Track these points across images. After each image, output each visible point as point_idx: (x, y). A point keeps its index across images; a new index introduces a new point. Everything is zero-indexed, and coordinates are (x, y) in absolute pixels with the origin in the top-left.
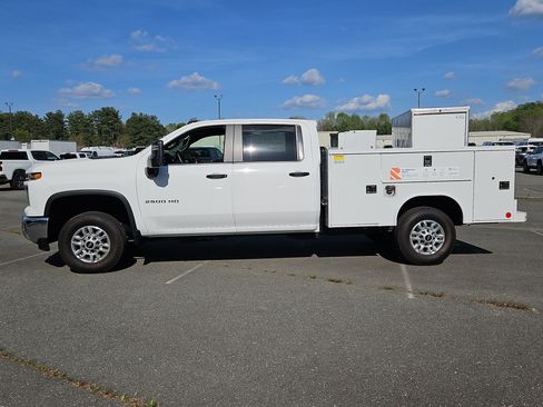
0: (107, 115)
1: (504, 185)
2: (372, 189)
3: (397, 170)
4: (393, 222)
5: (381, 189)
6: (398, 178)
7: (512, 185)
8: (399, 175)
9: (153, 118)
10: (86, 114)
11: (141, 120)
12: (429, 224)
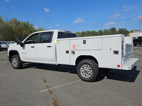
0: (113, 29)
1: (116, 52)
2: (67, 52)
3: (75, 45)
4: (74, 64)
5: (70, 52)
6: (75, 48)
7: (120, 53)
8: (76, 47)
9: (125, 29)
10: (107, 30)
11: (122, 30)
12: (87, 66)
